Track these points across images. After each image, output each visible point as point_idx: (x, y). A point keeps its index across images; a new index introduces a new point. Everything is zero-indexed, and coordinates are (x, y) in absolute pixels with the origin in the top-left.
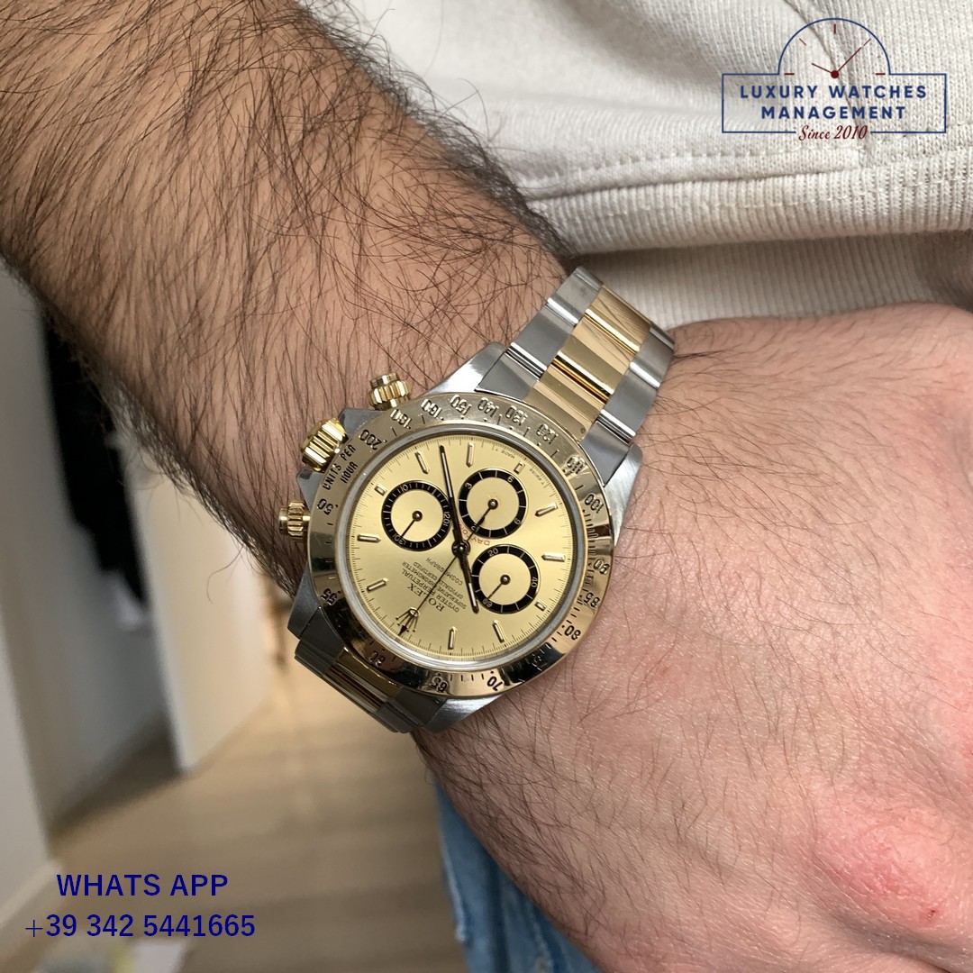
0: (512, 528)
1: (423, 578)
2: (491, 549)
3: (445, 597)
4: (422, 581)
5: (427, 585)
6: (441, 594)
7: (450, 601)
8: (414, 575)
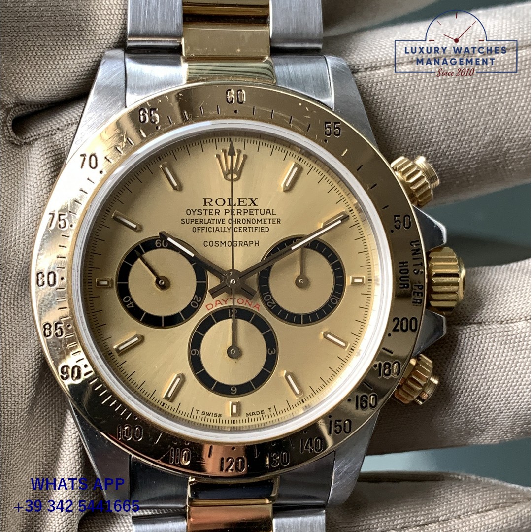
0: (196, 342)
1: (249, 221)
2: (200, 304)
3: (211, 217)
4: (247, 216)
5: (239, 217)
6: (217, 217)
7: (203, 217)
8: (259, 217)
